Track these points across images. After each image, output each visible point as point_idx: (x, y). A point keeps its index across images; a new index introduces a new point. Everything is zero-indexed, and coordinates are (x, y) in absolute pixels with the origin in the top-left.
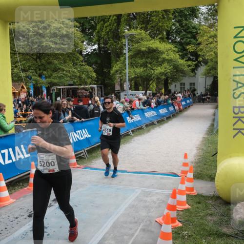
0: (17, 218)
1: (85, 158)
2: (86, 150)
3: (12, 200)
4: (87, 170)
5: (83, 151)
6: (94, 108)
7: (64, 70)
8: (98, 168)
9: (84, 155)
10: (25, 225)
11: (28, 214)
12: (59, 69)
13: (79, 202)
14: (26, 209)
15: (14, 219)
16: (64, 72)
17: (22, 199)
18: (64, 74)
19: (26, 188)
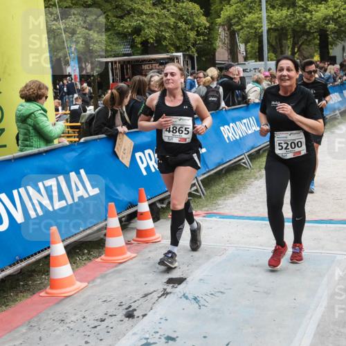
0: (102, 320)
1: (200, 197)
2: (200, 179)
3: (79, 285)
4: (214, 219)
5: (195, 181)
6: (207, 93)
7: (142, 13)
8: (236, 214)
9: (197, 191)
10: (125, 335)
11: (124, 312)
12: (133, 10)
13: (225, 284)
14: (117, 302)
15: (96, 323)
16: (144, 17)
17: (98, 281)
18: (143, 21)
19: (99, 260)
